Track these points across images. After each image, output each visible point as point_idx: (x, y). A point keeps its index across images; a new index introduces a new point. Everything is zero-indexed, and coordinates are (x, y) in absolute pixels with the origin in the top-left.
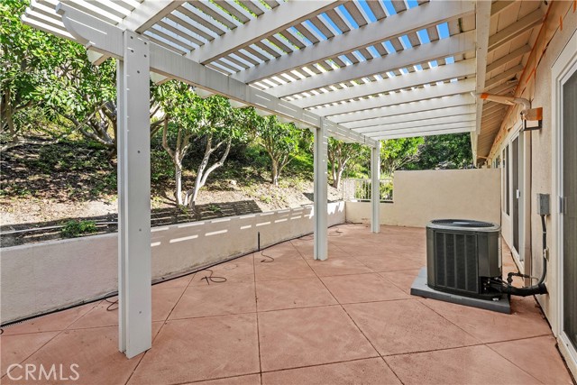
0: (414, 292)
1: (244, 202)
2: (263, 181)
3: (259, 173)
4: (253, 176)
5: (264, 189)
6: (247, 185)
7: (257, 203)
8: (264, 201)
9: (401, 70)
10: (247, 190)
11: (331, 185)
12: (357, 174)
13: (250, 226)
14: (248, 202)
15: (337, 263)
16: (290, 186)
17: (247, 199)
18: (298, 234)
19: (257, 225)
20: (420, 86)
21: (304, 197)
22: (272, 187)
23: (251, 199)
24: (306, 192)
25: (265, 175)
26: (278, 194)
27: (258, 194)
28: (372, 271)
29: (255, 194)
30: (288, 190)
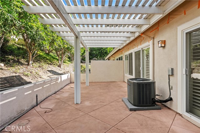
0: (131, 110)
1: (13, 76)
2: (22, 64)
3: (18, 59)
4: (14, 61)
5: (24, 68)
6: (12, 66)
7: (22, 77)
8: (27, 75)
9: (80, 25)
10: (13, 69)
11: (58, 66)
12: (66, 62)
13: (31, 92)
14: (15, 76)
15: (87, 103)
16: (39, 67)
17: (14, 75)
18: (54, 92)
19: (35, 90)
20: (86, 32)
21: (48, 72)
22: (29, 67)
23: (17, 75)
24: (48, 70)
25: (22, 61)
26: (34, 71)
27: (21, 71)
28: (105, 104)
29: (18, 71)
30: (38, 69)
